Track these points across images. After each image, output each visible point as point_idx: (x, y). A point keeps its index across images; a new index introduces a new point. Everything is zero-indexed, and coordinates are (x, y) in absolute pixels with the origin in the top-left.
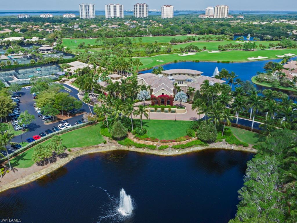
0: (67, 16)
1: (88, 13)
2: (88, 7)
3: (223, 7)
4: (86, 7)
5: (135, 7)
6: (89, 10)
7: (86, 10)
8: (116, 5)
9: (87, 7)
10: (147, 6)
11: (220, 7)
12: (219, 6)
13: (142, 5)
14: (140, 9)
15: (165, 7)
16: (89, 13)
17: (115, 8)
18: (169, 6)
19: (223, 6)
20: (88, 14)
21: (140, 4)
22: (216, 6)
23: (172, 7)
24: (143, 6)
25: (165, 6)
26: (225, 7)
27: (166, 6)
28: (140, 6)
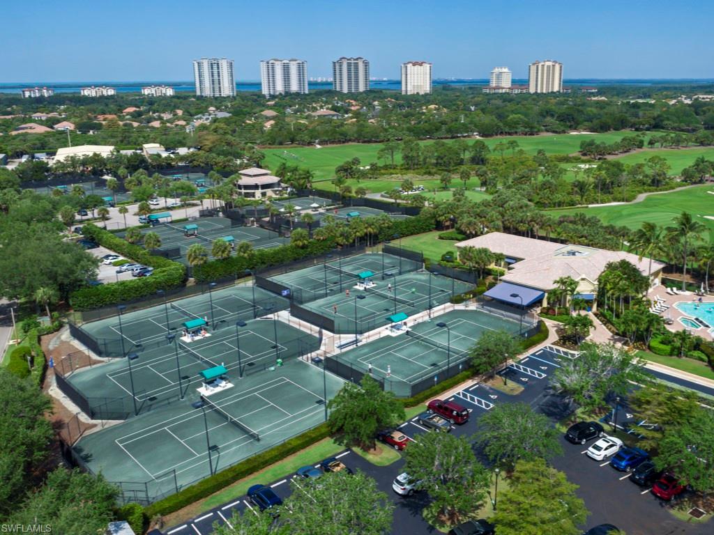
0: (154, 92)
1: (216, 82)
2: (218, 68)
3: (549, 67)
4: (212, 68)
5: (337, 67)
6: (219, 76)
7: (213, 76)
8: (288, 62)
9: (215, 66)
10: (366, 64)
11: (543, 66)
12: (539, 63)
13: (353, 61)
14: (349, 70)
15: (409, 66)
16: (219, 83)
17: (286, 69)
18: (421, 64)
19: (550, 64)
20: (217, 86)
21: (348, 60)
22: (534, 64)
23: (428, 66)
24: (356, 65)
25: (411, 65)
26: (554, 66)
27: (414, 64)
28: (349, 65)
